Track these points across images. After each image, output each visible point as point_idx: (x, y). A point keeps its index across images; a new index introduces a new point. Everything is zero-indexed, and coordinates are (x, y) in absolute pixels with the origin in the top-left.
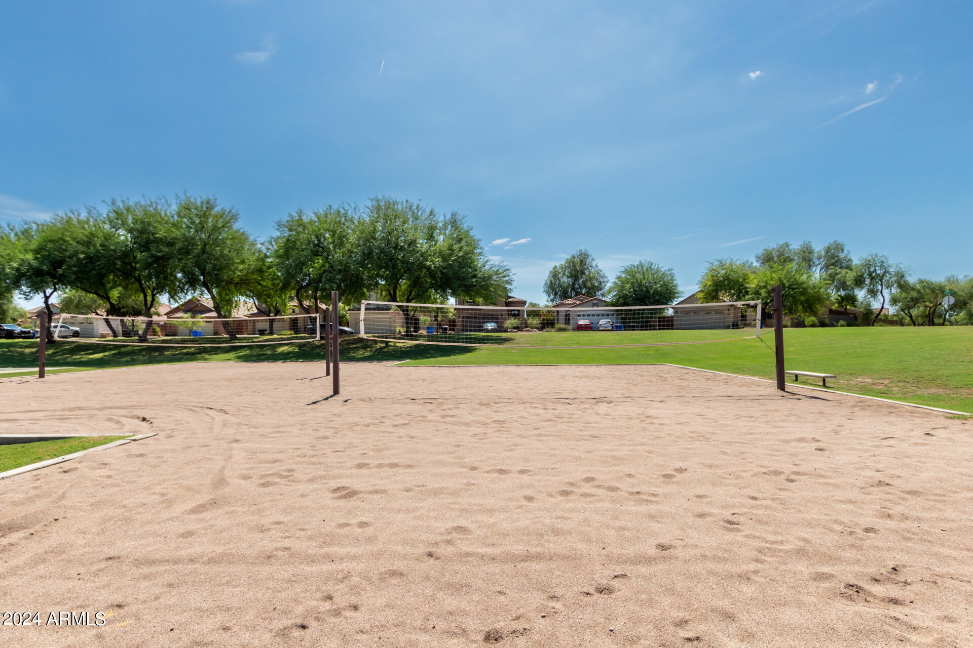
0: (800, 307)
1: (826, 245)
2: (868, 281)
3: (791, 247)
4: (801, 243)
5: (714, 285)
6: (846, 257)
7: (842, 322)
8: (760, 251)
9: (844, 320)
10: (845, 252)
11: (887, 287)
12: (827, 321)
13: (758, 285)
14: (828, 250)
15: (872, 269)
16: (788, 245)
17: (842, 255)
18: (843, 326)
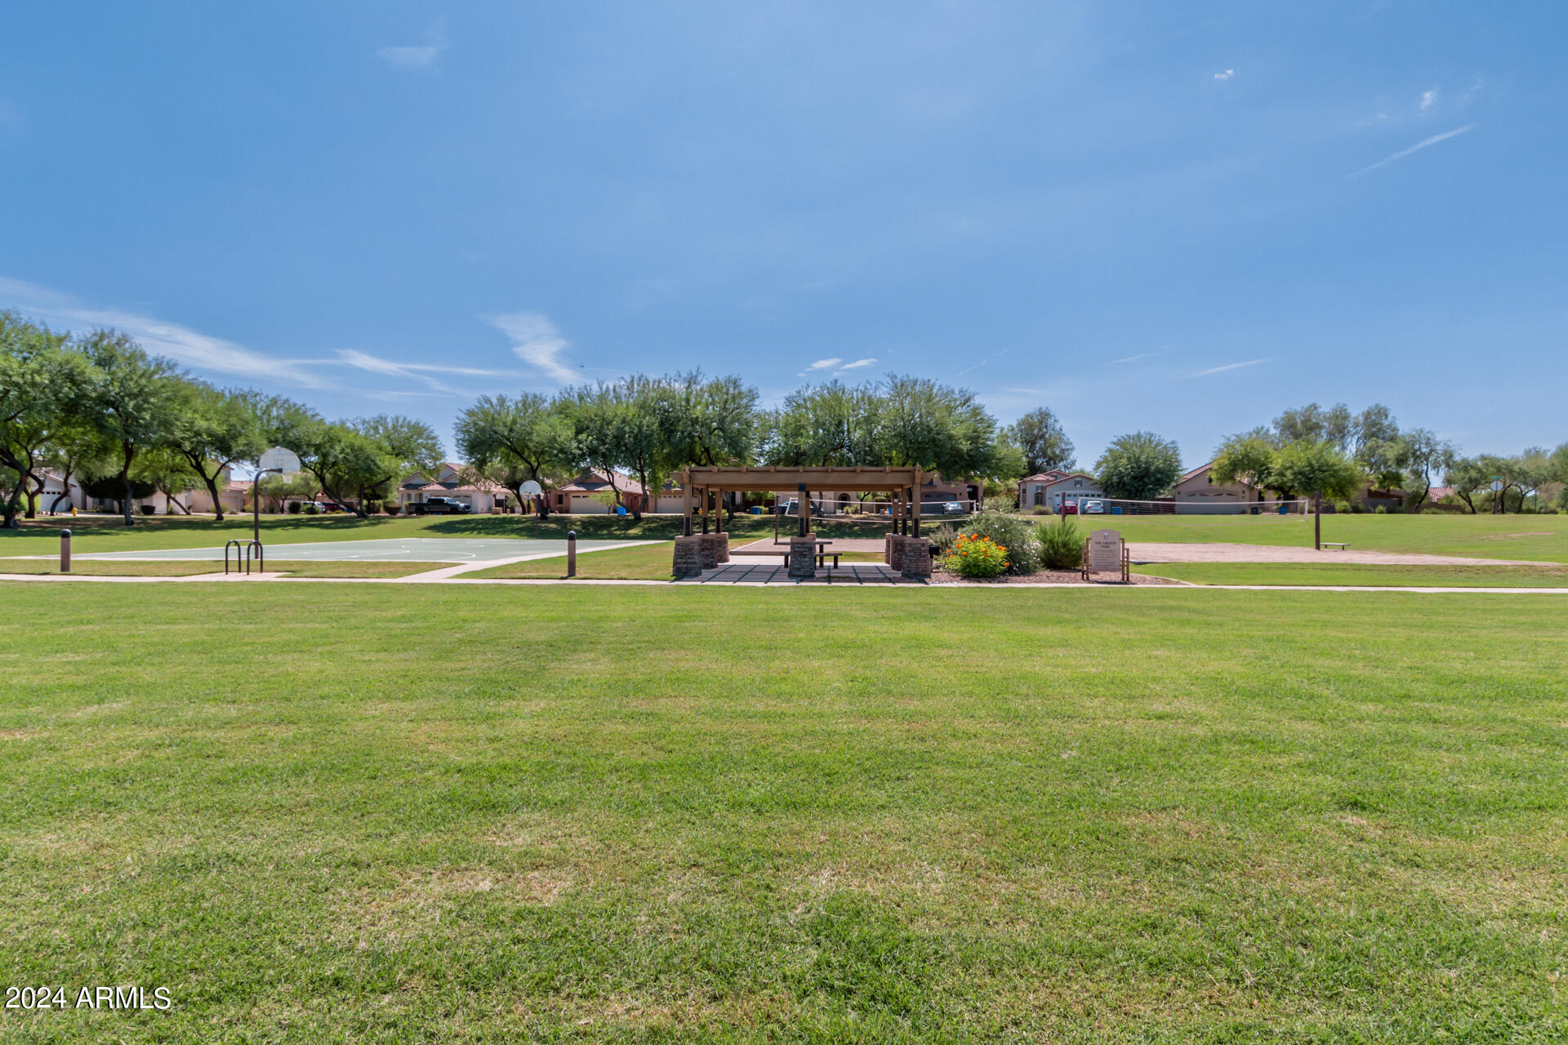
0: (1330, 491)
1: (1365, 409)
2: (1411, 461)
3: (1320, 410)
4: (1334, 405)
5: (1231, 464)
6: (1389, 426)
7: (1380, 508)
8: (1280, 415)
9: (1384, 504)
10: (1389, 418)
11: (1434, 468)
12: (1361, 506)
13: (1282, 466)
14: (1367, 416)
15: (1417, 447)
16: (1316, 408)
17: (1386, 423)
18: (1381, 512)
